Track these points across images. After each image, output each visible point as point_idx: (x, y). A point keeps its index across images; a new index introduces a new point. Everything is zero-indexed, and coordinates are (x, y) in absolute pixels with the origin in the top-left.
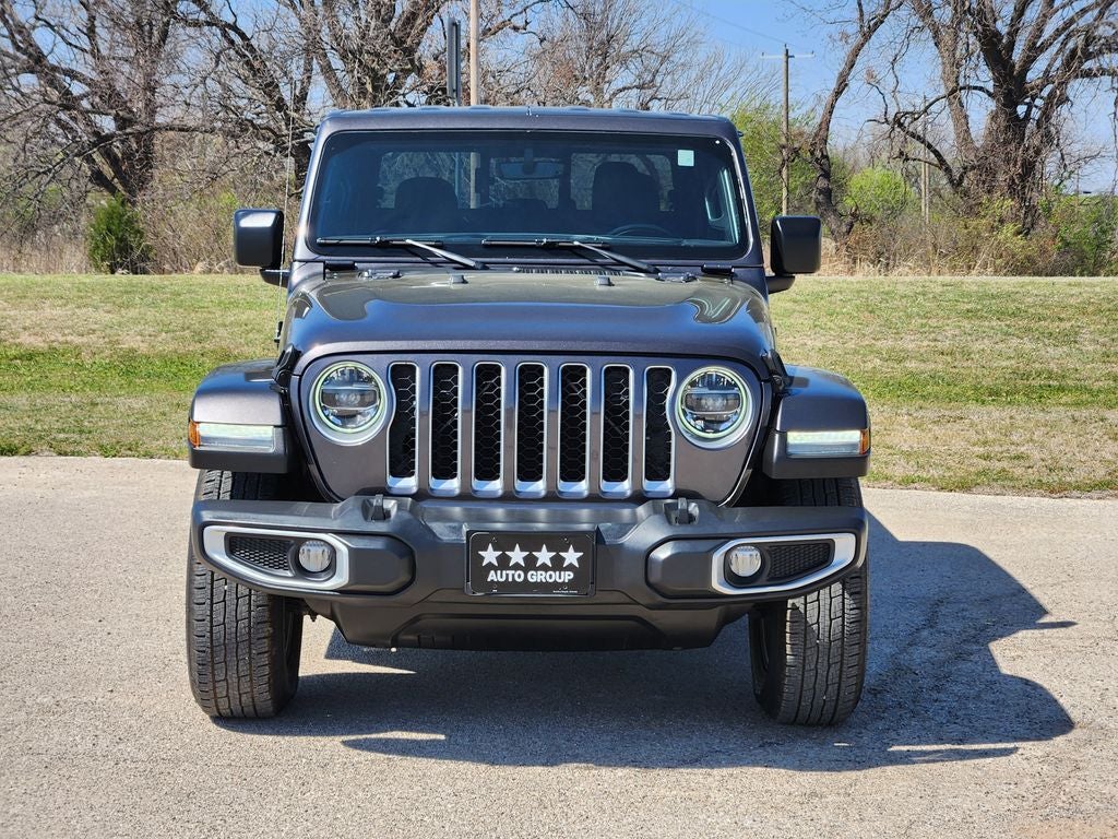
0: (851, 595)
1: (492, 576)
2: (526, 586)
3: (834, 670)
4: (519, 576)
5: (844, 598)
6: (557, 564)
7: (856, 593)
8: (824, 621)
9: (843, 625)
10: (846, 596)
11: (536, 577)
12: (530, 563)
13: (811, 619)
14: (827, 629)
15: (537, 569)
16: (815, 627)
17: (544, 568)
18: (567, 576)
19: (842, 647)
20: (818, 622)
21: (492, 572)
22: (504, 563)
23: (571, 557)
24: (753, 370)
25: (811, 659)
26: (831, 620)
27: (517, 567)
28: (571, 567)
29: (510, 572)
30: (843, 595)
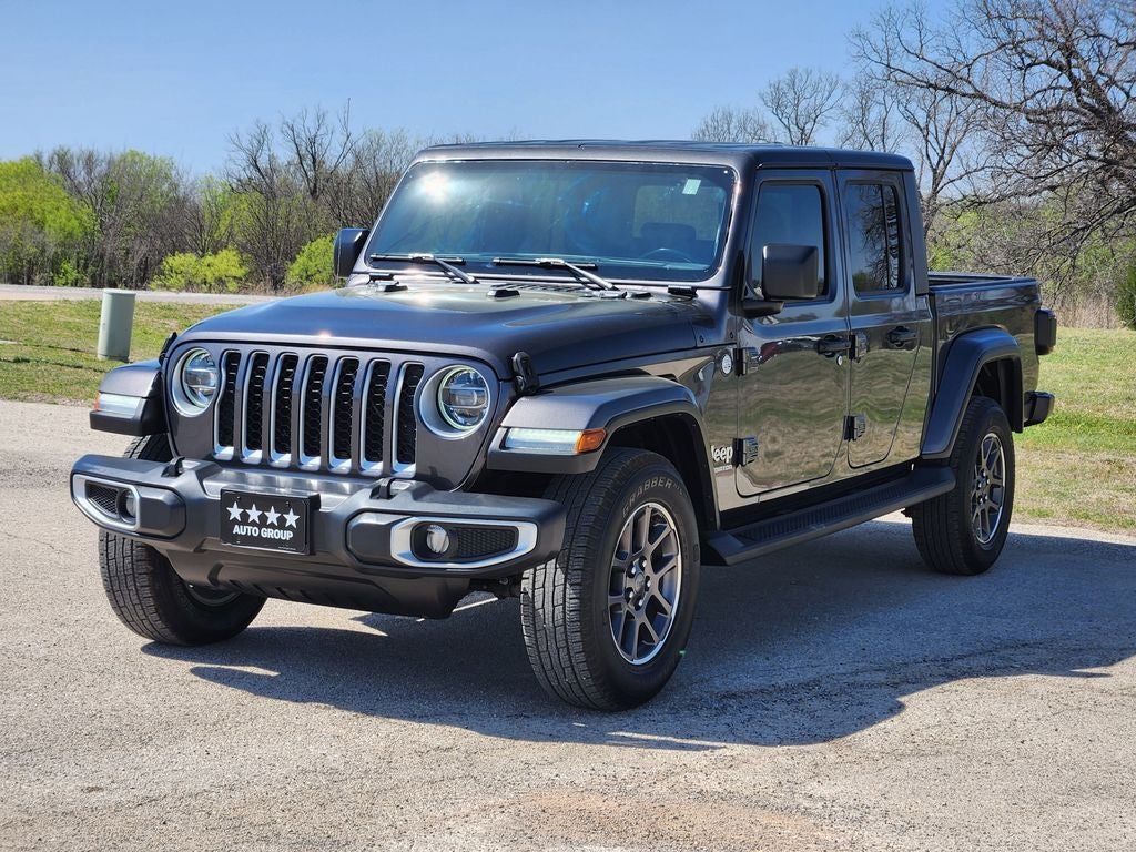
0: (571, 585)
1: (237, 530)
2: (260, 541)
3: (563, 652)
4: (254, 531)
5: (565, 588)
6: (281, 524)
7: (577, 584)
8: (549, 607)
9: (564, 613)
10: (568, 585)
11: (268, 533)
12: (263, 522)
13: (538, 605)
14: (551, 615)
15: (268, 527)
16: (541, 611)
17: (272, 526)
18: (288, 535)
19: (565, 632)
20: (543, 608)
21: (237, 526)
22: (244, 519)
23: (291, 519)
24: (493, 369)
25: (542, 641)
26: (554, 606)
27: (253, 523)
28: (291, 527)
29: (250, 528)
30: (565, 585)
